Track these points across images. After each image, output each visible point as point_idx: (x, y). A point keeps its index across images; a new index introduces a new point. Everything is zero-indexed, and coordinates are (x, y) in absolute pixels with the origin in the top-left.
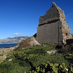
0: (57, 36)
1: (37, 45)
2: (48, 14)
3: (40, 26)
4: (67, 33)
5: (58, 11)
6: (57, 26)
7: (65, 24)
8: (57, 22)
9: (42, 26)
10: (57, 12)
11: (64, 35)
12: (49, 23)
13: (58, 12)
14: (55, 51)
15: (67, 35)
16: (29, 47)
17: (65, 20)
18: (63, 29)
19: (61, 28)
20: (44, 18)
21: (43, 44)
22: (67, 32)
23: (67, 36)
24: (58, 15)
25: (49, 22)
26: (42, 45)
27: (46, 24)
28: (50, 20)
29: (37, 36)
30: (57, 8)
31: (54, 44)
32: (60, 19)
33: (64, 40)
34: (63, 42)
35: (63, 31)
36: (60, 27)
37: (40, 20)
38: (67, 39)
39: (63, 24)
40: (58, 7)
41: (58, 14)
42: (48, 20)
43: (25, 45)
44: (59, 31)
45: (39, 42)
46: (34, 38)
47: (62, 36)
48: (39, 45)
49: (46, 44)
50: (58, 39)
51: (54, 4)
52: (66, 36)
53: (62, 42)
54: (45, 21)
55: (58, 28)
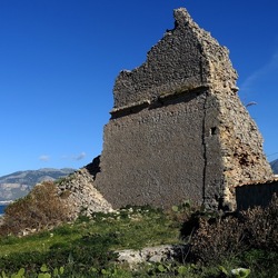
0: (198, 168)
1: (101, 214)
2: (155, 62)
3: (118, 121)
4: (246, 156)
5: (199, 47)
6: (198, 122)
7: (232, 112)
8: (198, 100)
9: (128, 118)
10: (195, 52)
11: (229, 166)
12: (160, 102)
13: (201, 51)
14: (163, 248)
15: (243, 162)
16: (59, 223)
17: (235, 90)
18: (225, 136)
19: (214, 129)
20: (135, 82)
21: (128, 207)
22: (245, 147)
23: (248, 169)
24: (202, 68)
25: (159, 98)
26: (124, 216)
27: (145, 111)
28: (166, 89)
29: (103, 170)
30: (194, 37)
31: (180, 208)
32: (208, 88)
33: (227, 191)
34: (227, 199)
35: (223, 146)
36: (209, 123)
37: (118, 88)
38: (247, 181)
39: (223, 110)
40: (202, 30)
41: (200, 64)
42: (155, 89)
43: (34, 215)
44: (204, 144)
45: (109, 200)
46: (86, 180)
47: (220, 169)
48: (109, 215)
50: (200, 186)
51: (184, 18)
52: (240, 171)
53: (221, 200)
54: (140, 94)
55: (203, 132)
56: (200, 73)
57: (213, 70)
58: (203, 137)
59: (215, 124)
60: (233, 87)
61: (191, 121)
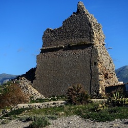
0: (88, 80)
2: (67, 27)
4: (107, 74)
5: (90, 25)
6: (88, 59)
7: (103, 55)
8: (88, 49)
11: (101, 79)
12: (69, 48)
13: (91, 27)
18: (100, 66)
19: (95, 63)
20: (56, 36)
22: (107, 70)
23: (108, 80)
24: (91, 35)
29: (37, 78)
30: (87, 19)
32: (93, 44)
34: (100, 92)
35: (99, 70)
36: (93, 60)
37: (45, 37)
38: (108, 85)
39: (99, 55)
41: (90, 33)
44: (91, 69)
46: (27, 83)
47: (97, 80)
48: (45, 99)
49: (61, 97)
50: (89, 87)
52: (105, 81)
54: (58, 42)
55: (91, 64)
56: (90, 37)
57: (95, 36)
58: (90, 66)
59: (96, 61)
60: (103, 43)
61: (85, 58)
